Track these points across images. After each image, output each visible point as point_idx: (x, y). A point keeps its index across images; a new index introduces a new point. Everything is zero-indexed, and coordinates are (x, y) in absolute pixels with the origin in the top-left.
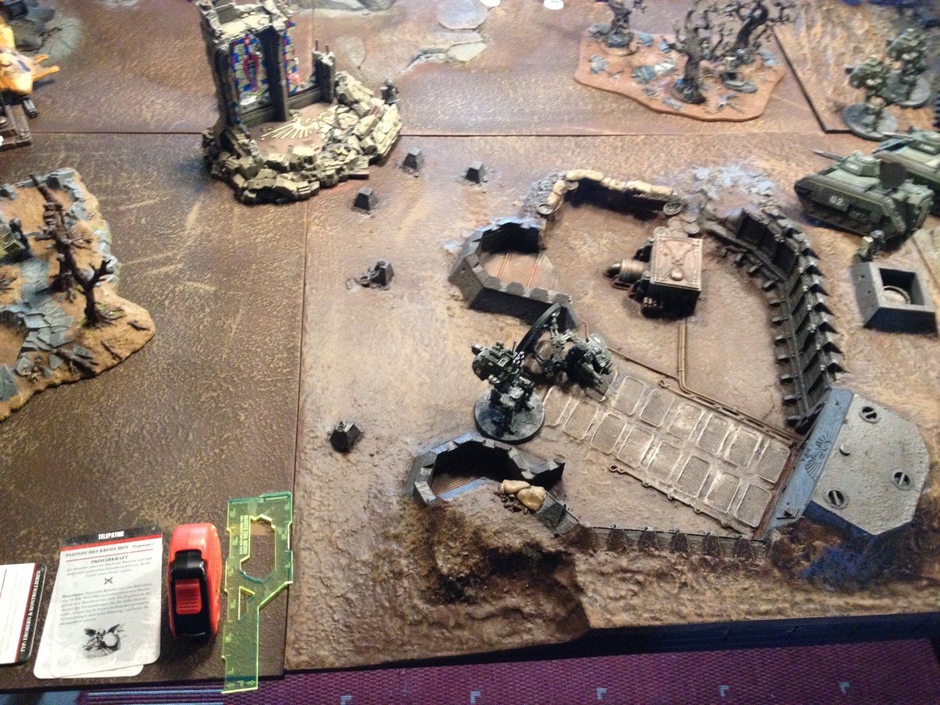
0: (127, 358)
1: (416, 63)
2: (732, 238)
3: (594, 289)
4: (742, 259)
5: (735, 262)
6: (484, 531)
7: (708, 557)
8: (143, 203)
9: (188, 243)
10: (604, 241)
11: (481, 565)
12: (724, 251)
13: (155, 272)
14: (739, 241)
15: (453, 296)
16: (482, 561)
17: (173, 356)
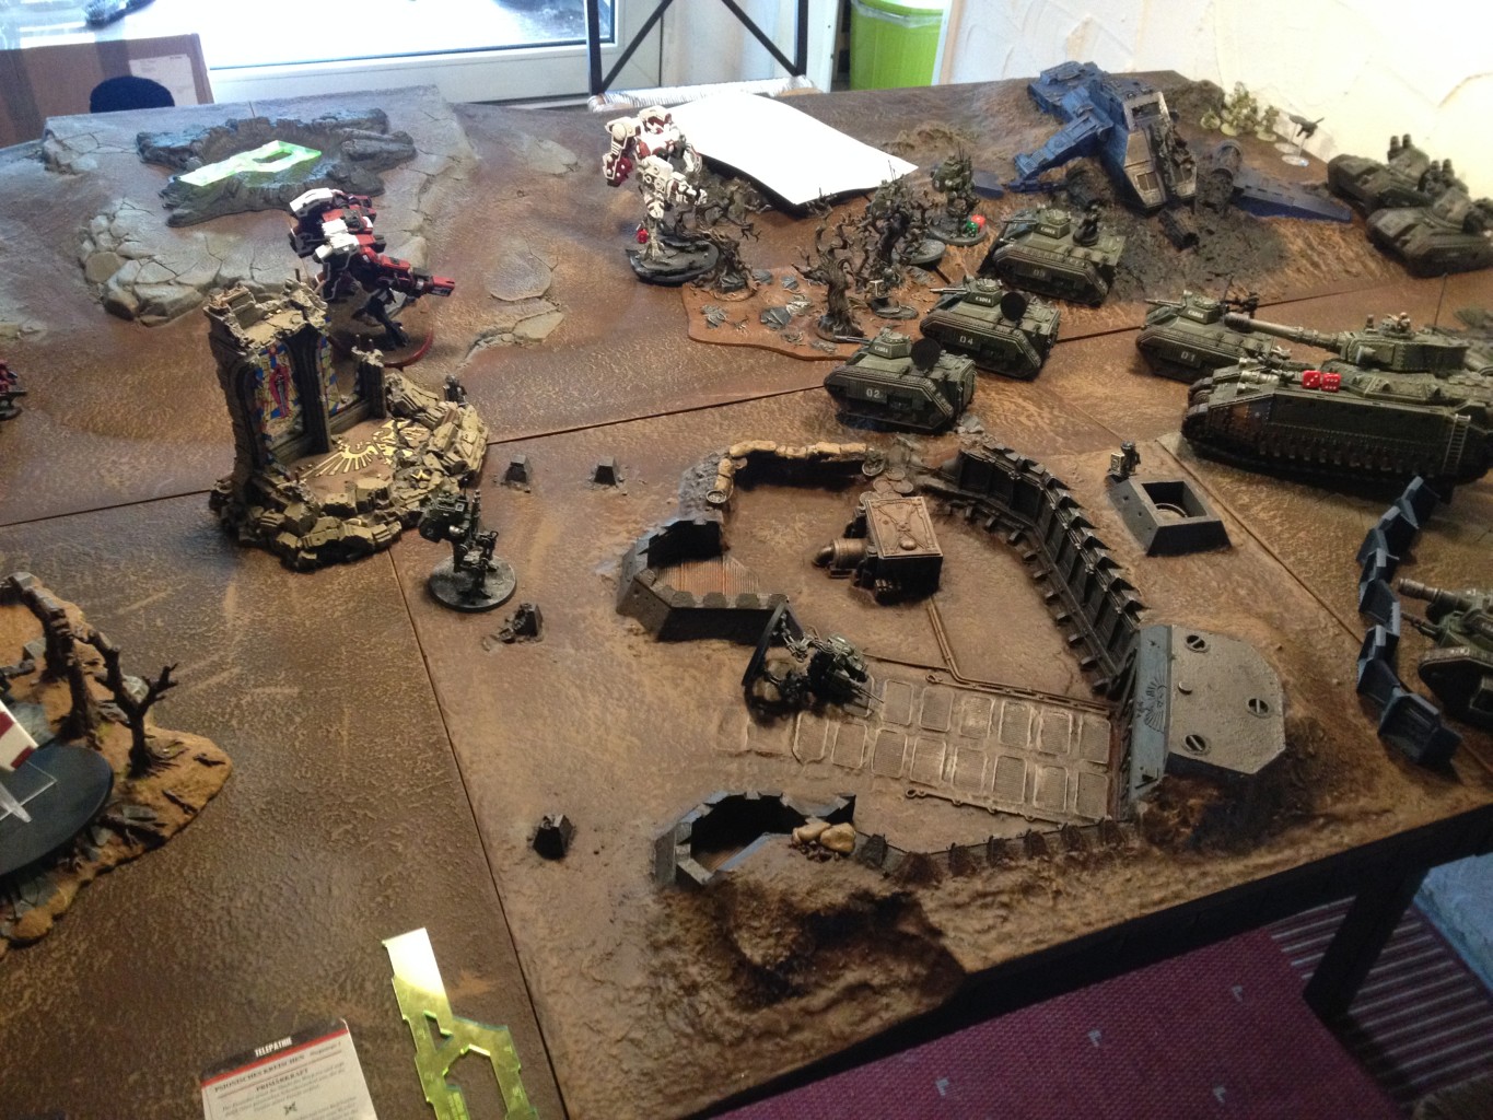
0: (203, 808)
1: (475, 350)
2: (954, 489)
3: (807, 584)
4: (973, 513)
5: (966, 519)
6: (794, 894)
7: (1074, 853)
8: (150, 599)
9: (237, 639)
10: (799, 525)
11: (801, 940)
12: (948, 508)
13: (202, 686)
14: (964, 492)
15: (631, 630)
16: (802, 934)
17: (269, 791)
